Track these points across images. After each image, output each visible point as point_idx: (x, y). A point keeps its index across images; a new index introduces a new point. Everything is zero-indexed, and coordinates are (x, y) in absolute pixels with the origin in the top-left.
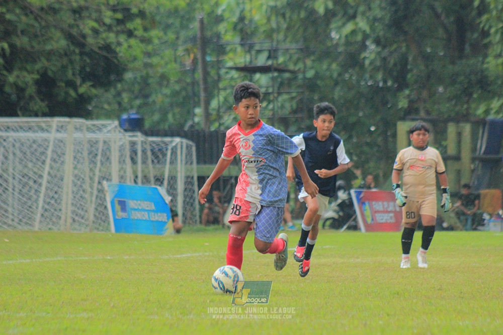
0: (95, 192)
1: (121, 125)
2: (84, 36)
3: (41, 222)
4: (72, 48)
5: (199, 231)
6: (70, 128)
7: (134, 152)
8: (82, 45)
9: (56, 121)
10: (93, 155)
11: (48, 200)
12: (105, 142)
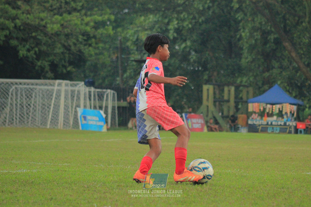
0: (73, 112)
1: (85, 84)
2: (70, 46)
3: (50, 125)
4: (65, 51)
5: (118, 130)
6: (63, 85)
7: (90, 95)
8: (69, 50)
9: (57, 81)
10: (73, 97)
11: (53, 115)
12: (78, 91)
